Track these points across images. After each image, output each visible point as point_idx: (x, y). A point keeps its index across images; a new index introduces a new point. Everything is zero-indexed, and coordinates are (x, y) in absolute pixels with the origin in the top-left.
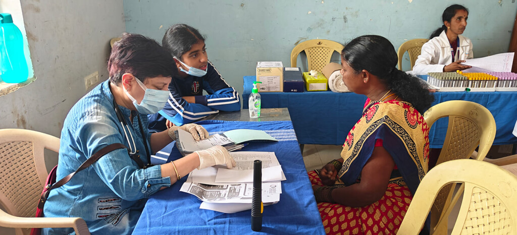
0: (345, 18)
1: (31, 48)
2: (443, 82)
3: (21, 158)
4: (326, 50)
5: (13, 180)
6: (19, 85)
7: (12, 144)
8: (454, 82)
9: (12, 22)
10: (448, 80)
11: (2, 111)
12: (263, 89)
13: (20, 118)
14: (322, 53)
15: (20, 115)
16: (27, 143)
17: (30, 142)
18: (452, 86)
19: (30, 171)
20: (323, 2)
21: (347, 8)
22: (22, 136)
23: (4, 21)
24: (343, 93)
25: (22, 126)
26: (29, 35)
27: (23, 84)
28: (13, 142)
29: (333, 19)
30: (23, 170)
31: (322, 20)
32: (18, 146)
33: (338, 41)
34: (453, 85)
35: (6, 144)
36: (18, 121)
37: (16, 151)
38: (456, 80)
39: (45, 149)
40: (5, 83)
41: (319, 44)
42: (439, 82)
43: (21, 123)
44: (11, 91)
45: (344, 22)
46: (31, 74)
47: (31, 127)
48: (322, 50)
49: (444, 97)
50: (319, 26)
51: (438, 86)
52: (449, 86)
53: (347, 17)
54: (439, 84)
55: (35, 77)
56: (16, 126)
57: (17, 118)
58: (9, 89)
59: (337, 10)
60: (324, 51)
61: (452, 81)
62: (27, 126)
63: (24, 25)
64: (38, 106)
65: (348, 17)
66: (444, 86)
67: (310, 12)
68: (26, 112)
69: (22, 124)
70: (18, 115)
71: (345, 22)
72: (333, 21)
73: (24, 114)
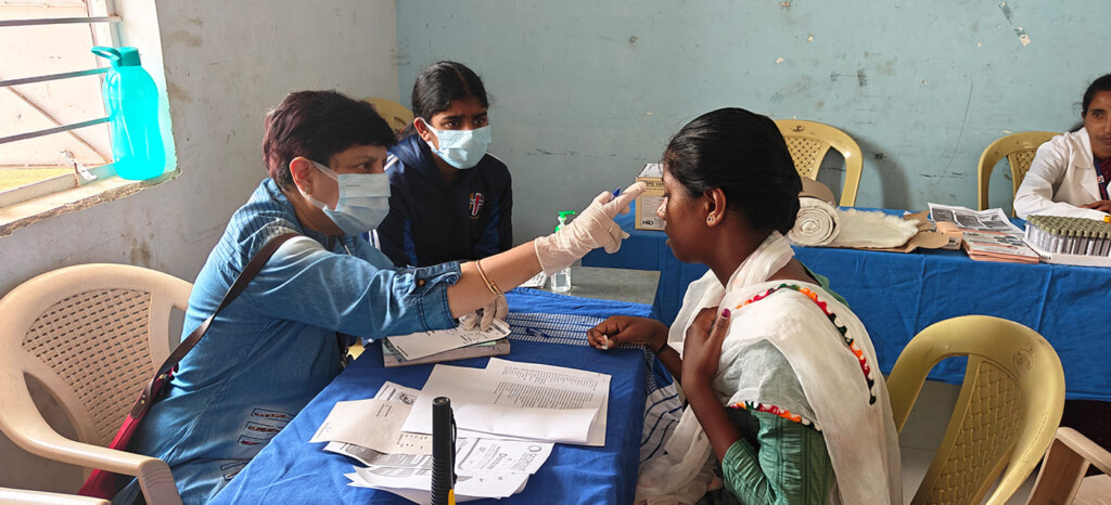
0: (861, 76)
1: (173, 114)
2: (1061, 241)
3: (123, 321)
4: (811, 144)
5: (100, 362)
6: (142, 184)
7: (110, 293)
8: (1091, 243)
9: (139, 64)
10: (1074, 237)
11: (101, 232)
12: (648, 223)
13: (138, 246)
14: (803, 151)
15: (139, 241)
16: (141, 293)
17: (146, 293)
18: (1085, 253)
19: (136, 348)
20: (811, 38)
21: (866, 54)
22: (132, 279)
23: (123, 62)
24: (807, 247)
25: (141, 262)
26: (172, 90)
27: (151, 182)
28: (112, 290)
29: (834, 77)
30: (124, 345)
31: (808, 78)
32: (122, 298)
33: (841, 126)
34: (1089, 251)
35: (98, 293)
36: (133, 252)
37: (116, 308)
38: (1097, 238)
39: (174, 307)
40: (120, 179)
41: (798, 129)
42: (1050, 240)
43: (140, 257)
44: (123, 195)
45: (858, 84)
46: (170, 164)
47: (162, 265)
48: (804, 143)
49: (1059, 276)
50: (799, 91)
51: (1048, 250)
52: (1077, 252)
53: (867, 73)
54: (1049, 245)
55: (178, 169)
56: (129, 261)
57: (131, 247)
58: (120, 191)
59: (844, 57)
60: (807, 147)
61: (1086, 241)
62: (153, 263)
63: (163, 71)
64: (181, 225)
65: (869, 74)
66: (1063, 251)
67: (780, 60)
68: (152, 236)
69: (144, 257)
70: (135, 241)
71: (861, 84)
72: (834, 80)
73: (147, 240)
